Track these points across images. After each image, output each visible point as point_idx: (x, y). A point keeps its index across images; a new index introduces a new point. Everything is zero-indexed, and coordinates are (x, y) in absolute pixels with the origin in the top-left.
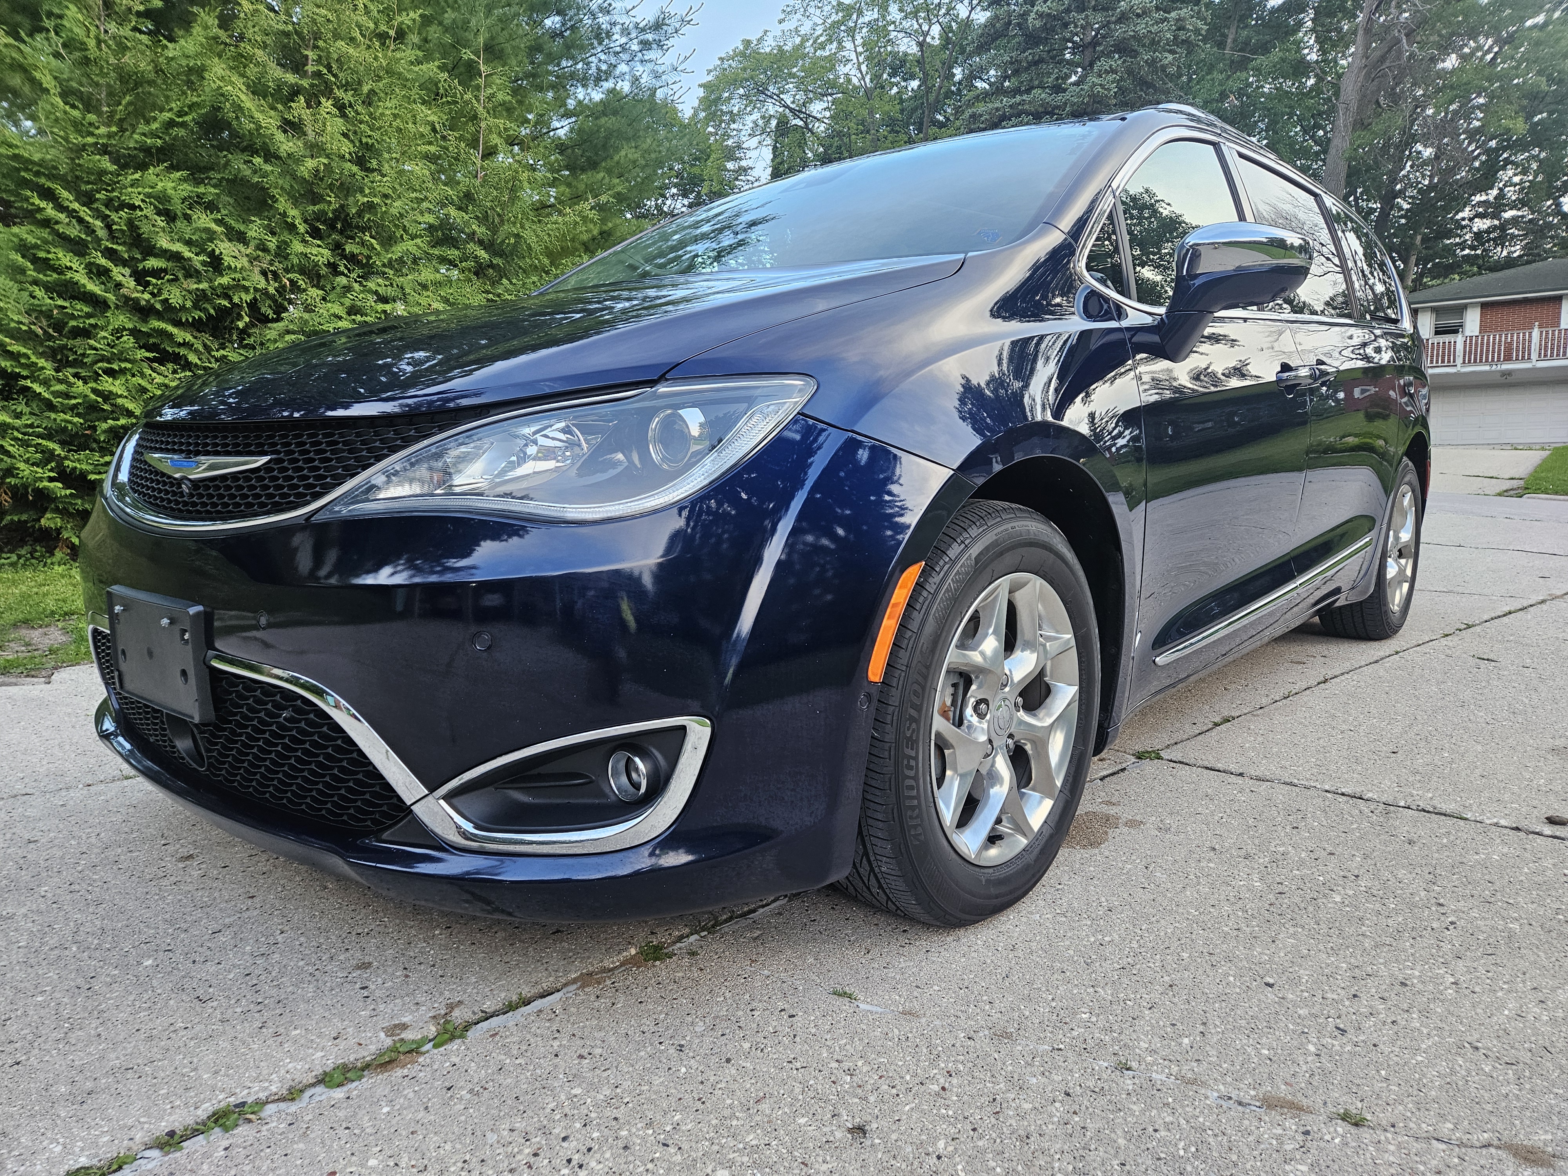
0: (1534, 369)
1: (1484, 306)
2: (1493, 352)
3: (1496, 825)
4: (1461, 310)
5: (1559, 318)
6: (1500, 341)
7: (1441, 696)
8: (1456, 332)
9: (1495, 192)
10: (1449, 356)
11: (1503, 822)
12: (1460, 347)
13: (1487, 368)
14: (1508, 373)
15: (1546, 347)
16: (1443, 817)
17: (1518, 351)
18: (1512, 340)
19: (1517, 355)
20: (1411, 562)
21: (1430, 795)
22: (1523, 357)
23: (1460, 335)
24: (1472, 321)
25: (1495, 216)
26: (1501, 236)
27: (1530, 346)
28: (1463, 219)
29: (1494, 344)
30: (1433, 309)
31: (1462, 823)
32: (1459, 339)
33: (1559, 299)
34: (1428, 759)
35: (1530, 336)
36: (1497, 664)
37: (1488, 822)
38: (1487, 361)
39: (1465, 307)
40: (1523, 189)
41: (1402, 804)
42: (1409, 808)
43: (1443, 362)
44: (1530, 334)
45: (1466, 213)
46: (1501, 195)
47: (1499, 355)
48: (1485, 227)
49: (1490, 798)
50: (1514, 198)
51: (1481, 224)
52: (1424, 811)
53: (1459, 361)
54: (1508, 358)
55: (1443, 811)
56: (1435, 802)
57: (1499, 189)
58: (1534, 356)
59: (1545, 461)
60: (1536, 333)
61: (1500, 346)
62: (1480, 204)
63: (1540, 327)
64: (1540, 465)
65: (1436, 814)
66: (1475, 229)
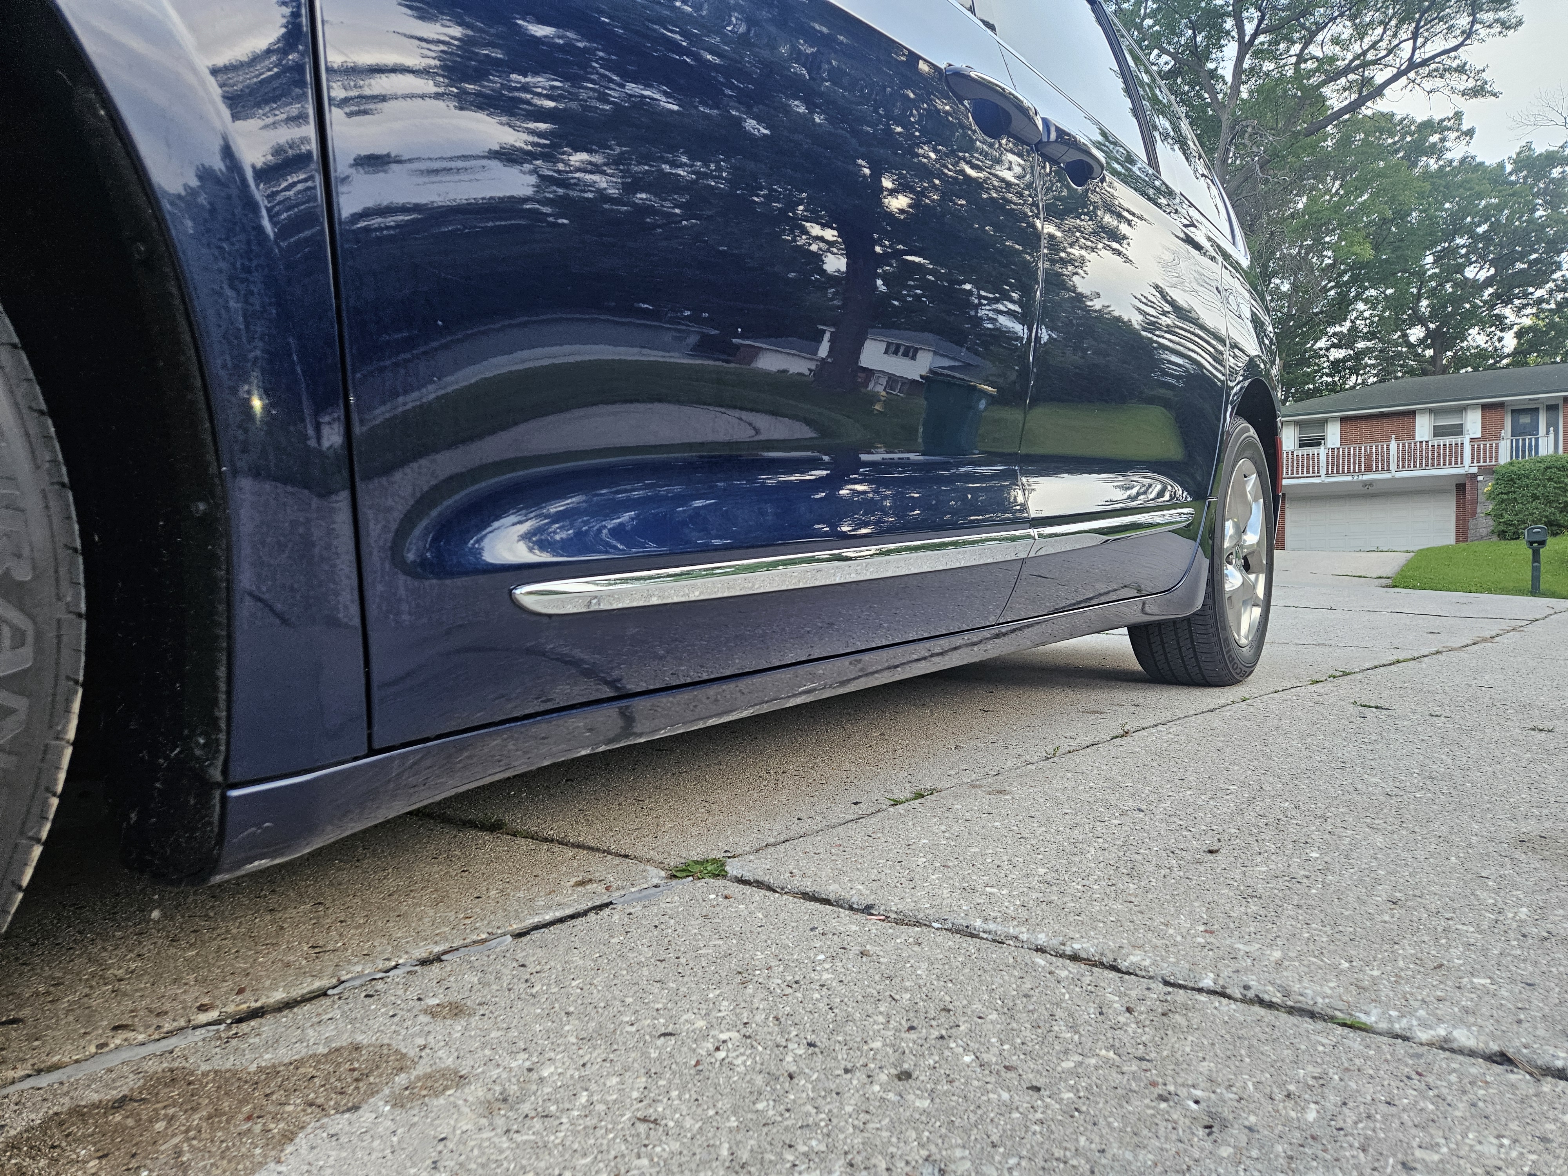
0: (1394, 479)
1: (1343, 420)
2: (1354, 463)
3: (1445, 1046)
4: (1323, 423)
5: (1414, 431)
6: (1360, 454)
7: (1306, 753)
8: (1319, 444)
9: (1348, 324)
10: (1313, 467)
11: (1463, 1037)
12: (1323, 458)
13: (1349, 478)
14: (1368, 484)
15: (1403, 459)
16: (1308, 1024)
17: (1377, 463)
18: (1371, 453)
19: (1377, 467)
20: (1262, 578)
21: (1277, 954)
22: (1383, 468)
23: (1322, 447)
24: (1333, 434)
25: (1350, 345)
26: (1356, 364)
27: (1388, 458)
28: (1321, 349)
29: (1354, 455)
30: (1296, 423)
31: (1355, 1040)
32: (1322, 451)
33: (1413, 413)
34: (1278, 864)
35: (1388, 449)
36: (1391, 713)
37: (1424, 1035)
38: (1349, 472)
39: (1325, 421)
40: (1373, 322)
41: (1208, 982)
42: (1224, 995)
43: (1308, 472)
44: (1388, 446)
45: (1322, 343)
46: (1354, 328)
47: (1360, 466)
48: (1341, 356)
49: (1418, 961)
50: (1365, 330)
51: (1337, 354)
52: (1261, 1002)
53: (1323, 471)
54: (1369, 470)
55: (1307, 1003)
56: (1288, 977)
57: (1352, 321)
58: (1393, 467)
59: (1410, 561)
60: (1393, 445)
61: (1360, 457)
62: (1335, 334)
63: (1397, 439)
64: (1406, 565)
65: (1291, 1011)
66: (1331, 358)
